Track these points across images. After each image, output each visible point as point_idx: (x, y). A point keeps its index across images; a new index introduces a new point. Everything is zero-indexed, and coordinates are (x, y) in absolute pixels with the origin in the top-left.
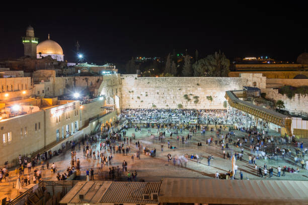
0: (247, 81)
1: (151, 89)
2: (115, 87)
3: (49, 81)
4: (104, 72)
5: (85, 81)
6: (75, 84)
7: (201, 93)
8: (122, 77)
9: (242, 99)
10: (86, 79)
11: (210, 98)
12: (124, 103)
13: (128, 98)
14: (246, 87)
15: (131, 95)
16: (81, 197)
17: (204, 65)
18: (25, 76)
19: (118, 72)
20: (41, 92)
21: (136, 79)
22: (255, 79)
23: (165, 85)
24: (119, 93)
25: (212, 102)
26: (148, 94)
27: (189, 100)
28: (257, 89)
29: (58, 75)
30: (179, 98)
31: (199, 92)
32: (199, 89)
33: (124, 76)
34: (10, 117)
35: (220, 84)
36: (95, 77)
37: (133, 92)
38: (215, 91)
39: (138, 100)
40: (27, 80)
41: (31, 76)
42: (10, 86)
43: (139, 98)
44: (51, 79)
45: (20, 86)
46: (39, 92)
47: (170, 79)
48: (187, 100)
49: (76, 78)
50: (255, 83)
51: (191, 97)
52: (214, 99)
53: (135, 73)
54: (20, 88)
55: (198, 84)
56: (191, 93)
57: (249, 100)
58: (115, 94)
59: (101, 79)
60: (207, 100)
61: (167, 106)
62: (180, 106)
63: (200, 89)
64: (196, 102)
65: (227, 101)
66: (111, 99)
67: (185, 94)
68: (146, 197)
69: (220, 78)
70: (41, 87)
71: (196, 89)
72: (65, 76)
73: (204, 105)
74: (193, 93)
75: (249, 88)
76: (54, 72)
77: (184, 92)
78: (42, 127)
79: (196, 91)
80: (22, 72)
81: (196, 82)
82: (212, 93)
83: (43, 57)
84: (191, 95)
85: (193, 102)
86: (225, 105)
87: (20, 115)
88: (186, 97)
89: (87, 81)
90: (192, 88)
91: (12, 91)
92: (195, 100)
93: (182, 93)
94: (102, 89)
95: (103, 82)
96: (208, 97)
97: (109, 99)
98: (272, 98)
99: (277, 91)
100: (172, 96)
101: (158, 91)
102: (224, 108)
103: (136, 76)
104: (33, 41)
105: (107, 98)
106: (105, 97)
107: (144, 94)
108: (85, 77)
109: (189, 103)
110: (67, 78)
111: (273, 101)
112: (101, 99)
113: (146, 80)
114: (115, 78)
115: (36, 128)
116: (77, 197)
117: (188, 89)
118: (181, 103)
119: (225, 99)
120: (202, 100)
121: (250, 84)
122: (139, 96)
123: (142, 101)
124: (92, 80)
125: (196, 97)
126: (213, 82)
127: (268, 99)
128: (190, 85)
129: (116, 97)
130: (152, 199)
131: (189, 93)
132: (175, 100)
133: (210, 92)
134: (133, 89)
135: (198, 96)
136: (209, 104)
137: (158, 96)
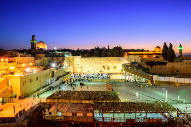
0: (132, 59)
1: (87, 63)
2: (70, 62)
3: (42, 59)
4: (66, 55)
6: (52, 61)
7: (111, 65)
9: (130, 67)
10: (58, 58)
11: (115, 67)
12: (74, 70)
13: (77, 67)
14: (131, 62)
16: (58, 110)
17: (112, 52)
18: (31, 57)
19: (72, 55)
20: (38, 64)
22: (136, 58)
23: (93, 61)
24: (72, 65)
25: (116, 69)
26: (86, 65)
27: (105, 68)
28: (137, 63)
29: (46, 56)
30: (100, 67)
33: (75, 57)
34: (25, 74)
35: (120, 60)
37: (78, 64)
39: (81, 68)
40: (32, 58)
41: (34, 57)
42: (25, 61)
43: (81, 67)
44: (42, 58)
45: (29, 61)
46: (37, 64)
47: (96, 58)
48: (104, 68)
49: (53, 58)
50: (135, 60)
51: (106, 67)
52: (117, 68)
54: (29, 62)
55: (109, 61)
57: (133, 68)
58: (70, 65)
59: (64, 58)
61: (95, 71)
62: (101, 71)
63: (110, 63)
64: (108, 69)
65: (123, 68)
66: (69, 68)
68: (87, 110)
69: (120, 58)
70: (38, 61)
72: (48, 57)
73: (112, 71)
74: (107, 65)
75: (133, 62)
76: (44, 55)
77: (102, 65)
78: (39, 79)
79: (108, 64)
80: (30, 55)
81: (108, 60)
82: (116, 65)
83: (39, 49)
84: (106, 66)
85: (107, 69)
86: (122, 71)
87: (29, 73)
88: (104, 67)
90: (106, 63)
91: (26, 63)
92: (108, 68)
93: (101, 65)
94: (65, 63)
95: (65, 60)
96: (114, 67)
97: (68, 68)
98: (143, 67)
99: (145, 64)
100: (97, 66)
101: (90, 64)
103: (80, 57)
105: (67, 67)
107: (84, 66)
108: (57, 58)
109: (105, 69)
110: (49, 58)
112: (64, 67)
113: (85, 59)
114: (70, 58)
115: (36, 80)
116: (56, 110)
118: (101, 70)
119: (122, 68)
120: (111, 68)
121: (133, 61)
122: (82, 67)
123: (83, 69)
124: (61, 59)
125: (108, 67)
126: (116, 60)
127: (142, 68)
128: (105, 61)
129: (71, 67)
130: (90, 111)
132: (98, 69)
134: (79, 63)
135: (109, 66)
136: (114, 70)
137: (90, 66)
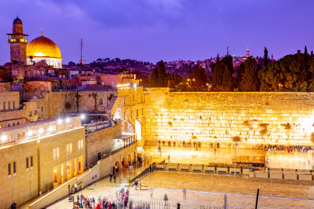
1: (190, 110)
2: (135, 107)
3: (43, 97)
4: (118, 86)
5: (92, 98)
6: (78, 103)
7: (272, 119)
8: (145, 92)
10: (93, 94)
11: (288, 127)
12: (148, 131)
13: (155, 124)
15: (159, 120)
17: (278, 72)
19: (140, 85)
20: (33, 113)
21: (167, 94)
23: (212, 104)
24: (140, 116)
25: (291, 133)
27: (252, 128)
29: (55, 89)
30: (235, 126)
31: (269, 116)
32: (268, 111)
33: (149, 90)
35: (306, 103)
36: (106, 92)
38: (297, 115)
39: (169, 127)
43: (170, 124)
45: (6, 104)
46: (30, 114)
48: (247, 129)
49: (80, 94)
51: (255, 125)
52: (294, 128)
53: (165, 85)
54: (6, 108)
55: (267, 104)
56: (256, 118)
58: (134, 117)
59: (115, 95)
60: (282, 130)
61: (215, 138)
62: (237, 139)
63: (270, 111)
64: (264, 132)
66: (130, 125)
67: (245, 119)
69: (306, 93)
71: (264, 110)
73: (276, 137)
74: (259, 119)
76: (48, 85)
77: (243, 117)
78: (35, 163)
79: (264, 115)
81: (264, 100)
82: (290, 119)
83: (34, 63)
84: (255, 120)
85: (258, 133)
88: (247, 124)
89: (94, 98)
90: (256, 111)
92: (261, 129)
93: (240, 118)
94: (116, 110)
95: (118, 99)
96: (283, 125)
97: (126, 126)
100: (223, 122)
101: (201, 114)
103: (167, 89)
104: (21, 40)
107: (179, 119)
108: (91, 92)
109: (251, 133)
110: (67, 93)
114: (136, 93)
115: (27, 164)
117: (251, 111)
118: (238, 134)
120: (274, 130)
122: (171, 121)
123: (175, 130)
124: (103, 95)
125: (263, 125)
126: (294, 100)
128: (253, 105)
129: (136, 122)
131: (251, 119)
132: (229, 130)
133: (287, 117)
134: (163, 111)
135: (267, 123)
136: (286, 137)
137: (200, 121)
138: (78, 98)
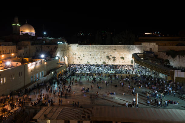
0: (146, 47)
1: (87, 52)
2: (65, 51)
3: (27, 48)
4: (59, 43)
6: (41, 50)
7: (117, 55)
8: (69, 45)
9: (142, 59)
10: (48, 46)
11: (123, 58)
12: (70, 61)
13: (73, 58)
14: (145, 51)
15: (75, 56)
16: (45, 116)
17: (119, 38)
18: (13, 45)
19: (67, 43)
20: (22, 54)
21: (78, 46)
22: (151, 46)
23: (95, 50)
24: (67, 55)
25: (124, 60)
26: (85, 55)
27: (110, 59)
28: (152, 52)
29: (32, 44)
30: (103, 58)
33: (71, 45)
34: (5, 69)
35: (129, 49)
36: (53, 45)
37: (75, 54)
38: (126, 54)
39: (79, 59)
40: (14, 48)
41: (17, 45)
42: (5, 51)
43: (79, 58)
45: (10, 51)
47: (98, 46)
48: (108, 59)
49: (42, 46)
50: (151, 49)
51: (111, 57)
55: (115, 50)
56: (111, 55)
57: (147, 59)
58: (65, 55)
59: (57, 47)
60: (121, 59)
61: (96, 62)
62: (104, 63)
63: (116, 52)
64: (114, 60)
65: (133, 59)
66: (63, 58)
67: (107, 55)
68: (83, 117)
69: (129, 46)
70: (22, 51)
71: (114, 52)
73: (119, 62)
75: (147, 52)
76: (30, 43)
77: (106, 54)
78: (23, 74)
79: (114, 54)
80: (11, 43)
81: (114, 48)
82: (124, 55)
83: (23, 34)
84: (111, 56)
85: (112, 60)
86: (132, 62)
87: (11, 67)
88: (108, 57)
89: (48, 48)
90: (111, 52)
91: (6, 54)
93: (105, 55)
94: (57, 52)
96: (121, 57)
97: (61, 58)
98: (161, 58)
99: (165, 54)
100: (99, 57)
101: (91, 54)
102: (131, 64)
103: (78, 44)
104: (18, 25)
106: (59, 58)
107: (82, 55)
109: (110, 61)
110: (37, 46)
111: (162, 60)
112: (57, 58)
113: (83, 47)
114: (65, 46)
115: (19, 75)
116: (43, 116)
117: (109, 52)
118: (104, 61)
120: (118, 59)
121: (148, 49)
122: (79, 57)
123: (81, 60)
124: (52, 47)
125: (114, 57)
126: (124, 48)
128: (110, 50)
129: (66, 57)
130: (87, 118)
131: (109, 55)
132: (101, 59)
134: (76, 52)
135: (115, 56)
136: (122, 62)
137: (91, 56)
138: (42, 48)
